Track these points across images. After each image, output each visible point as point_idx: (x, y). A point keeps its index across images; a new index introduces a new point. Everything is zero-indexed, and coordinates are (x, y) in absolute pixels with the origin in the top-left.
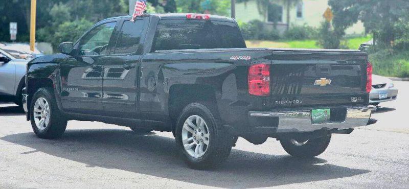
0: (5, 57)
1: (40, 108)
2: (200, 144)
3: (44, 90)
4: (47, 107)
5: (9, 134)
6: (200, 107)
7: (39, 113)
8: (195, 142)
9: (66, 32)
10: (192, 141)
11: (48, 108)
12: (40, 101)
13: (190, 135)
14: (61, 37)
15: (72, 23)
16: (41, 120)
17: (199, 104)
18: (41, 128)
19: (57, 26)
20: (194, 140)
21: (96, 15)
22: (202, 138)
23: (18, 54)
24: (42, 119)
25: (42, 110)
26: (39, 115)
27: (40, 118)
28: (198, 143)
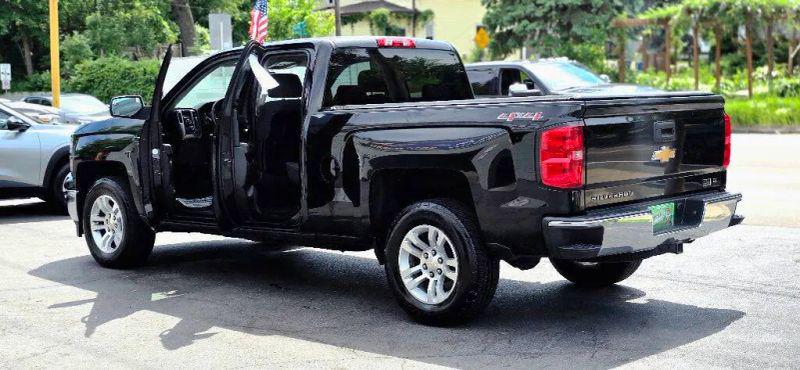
0: (20, 121)
1: (102, 214)
2: (438, 277)
3: (109, 182)
4: (116, 212)
5: (46, 261)
6: (435, 211)
7: (102, 223)
8: (426, 275)
9: (87, 75)
10: (420, 273)
11: (119, 215)
12: (101, 202)
13: (414, 261)
14: (79, 83)
15: (96, 62)
16: (105, 236)
17: (432, 205)
18: (106, 250)
19: (72, 67)
20: (424, 271)
21: (130, 48)
22: (441, 266)
23: (37, 115)
24: (107, 233)
25: (107, 217)
26: (102, 227)
27: (103, 232)
28: (433, 276)
